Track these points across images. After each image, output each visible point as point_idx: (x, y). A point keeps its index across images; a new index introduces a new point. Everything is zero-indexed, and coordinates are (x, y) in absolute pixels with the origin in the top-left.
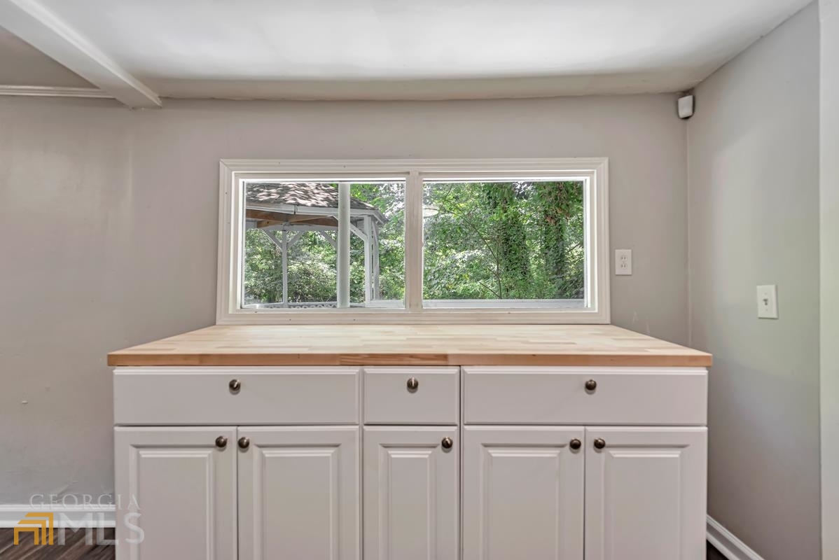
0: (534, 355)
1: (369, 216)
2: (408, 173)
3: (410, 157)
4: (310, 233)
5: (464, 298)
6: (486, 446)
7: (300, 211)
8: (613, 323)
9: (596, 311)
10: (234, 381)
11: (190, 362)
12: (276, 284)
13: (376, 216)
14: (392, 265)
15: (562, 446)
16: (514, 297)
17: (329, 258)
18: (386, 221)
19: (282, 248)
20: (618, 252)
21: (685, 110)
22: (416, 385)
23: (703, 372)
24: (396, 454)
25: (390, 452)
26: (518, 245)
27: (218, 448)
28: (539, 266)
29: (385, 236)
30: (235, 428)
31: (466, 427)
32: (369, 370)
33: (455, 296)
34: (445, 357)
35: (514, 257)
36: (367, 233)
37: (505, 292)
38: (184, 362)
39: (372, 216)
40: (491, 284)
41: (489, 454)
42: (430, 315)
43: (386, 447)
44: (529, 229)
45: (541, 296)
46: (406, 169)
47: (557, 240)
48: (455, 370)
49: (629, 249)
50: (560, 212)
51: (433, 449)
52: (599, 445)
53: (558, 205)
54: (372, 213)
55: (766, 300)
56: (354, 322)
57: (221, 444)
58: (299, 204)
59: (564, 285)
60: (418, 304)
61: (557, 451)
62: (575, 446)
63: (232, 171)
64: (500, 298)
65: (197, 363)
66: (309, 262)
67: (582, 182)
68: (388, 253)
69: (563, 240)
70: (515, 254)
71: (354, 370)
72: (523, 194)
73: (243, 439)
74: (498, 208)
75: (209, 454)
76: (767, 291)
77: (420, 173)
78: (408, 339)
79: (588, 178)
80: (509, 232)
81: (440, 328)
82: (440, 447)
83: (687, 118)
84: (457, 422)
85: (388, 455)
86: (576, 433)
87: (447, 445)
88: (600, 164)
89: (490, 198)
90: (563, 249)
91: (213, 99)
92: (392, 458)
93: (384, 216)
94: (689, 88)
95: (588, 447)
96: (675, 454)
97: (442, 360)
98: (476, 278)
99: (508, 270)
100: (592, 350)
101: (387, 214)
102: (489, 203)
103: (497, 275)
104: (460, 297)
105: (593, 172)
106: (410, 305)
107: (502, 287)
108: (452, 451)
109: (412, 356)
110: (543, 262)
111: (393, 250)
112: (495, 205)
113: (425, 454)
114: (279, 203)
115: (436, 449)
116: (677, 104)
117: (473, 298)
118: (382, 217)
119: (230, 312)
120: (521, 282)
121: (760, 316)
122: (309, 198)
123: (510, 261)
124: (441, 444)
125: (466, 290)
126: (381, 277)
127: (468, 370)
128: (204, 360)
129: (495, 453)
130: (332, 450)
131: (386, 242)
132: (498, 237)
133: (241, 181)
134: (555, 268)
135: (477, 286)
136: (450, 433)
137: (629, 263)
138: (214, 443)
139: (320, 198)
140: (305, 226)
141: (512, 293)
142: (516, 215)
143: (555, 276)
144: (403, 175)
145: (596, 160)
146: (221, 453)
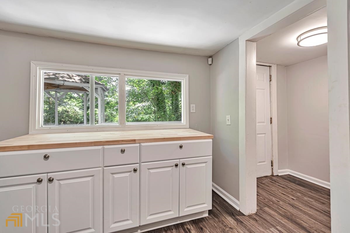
0: (164, 138)
1: (100, 87)
2: (120, 74)
3: (120, 68)
4: (69, 93)
5: (142, 122)
6: (149, 169)
7: (66, 84)
8: (190, 128)
9: (185, 124)
10: (46, 155)
11: (23, 149)
12: (50, 117)
13: (103, 88)
14: (110, 108)
15: (173, 166)
16: (160, 121)
17: (79, 105)
18: (108, 90)
19: (55, 100)
20: (192, 105)
21: (210, 63)
22: (124, 151)
23: (211, 140)
24: (116, 176)
25: (114, 176)
26: (162, 101)
27: (38, 183)
28: (170, 109)
29: (107, 96)
30: (47, 174)
31: (142, 164)
32: (106, 147)
33: (138, 121)
34: (135, 140)
35: (161, 106)
36: (100, 95)
37: (157, 119)
38: (20, 149)
39: (102, 88)
40: (152, 116)
41: (150, 172)
42: (129, 127)
43: (112, 174)
44: (166, 95)
45: (170, 120)
46: (119, 73)
47: (176, 100)
48: (138, 145)
49: (194, 104)
50: (176, 90)
51: (130, 173)
52: (183, 164)
53: (176, 88)
54: (102, 86)
55: (228, 120)
56: (97, 131)
57: (39, 181)
58: (65, 81)
59: (178, 116)
60: (124, 123)
61: (171, 168)
62: (176, 165)
63: (37, 66)
64: (155, 121)
65: (27, 149)
66: (68, 106)
67: (181, 82)
68: (108, 103)
69: (178, 100)
70: (161, 104)
71: (100, 147)
72: (164, 82)
73: (51, 178)
74: (155, 87)
75: (33, 186)
76: (228, 117)
77: (124, 74)
78: (120, 136)
79: (183, 81)
80: (159, 96)
81: (133, 131)
82: (133, 171)
83: (211, 65)
84: (139, 162)
85: (114, 177)
86: (177, 161)
87: (135, 170)
88: (186, 76)
89: (151, 83)
90: (178, 104)
91: (27, 34)
92: (115, 178)
93: (107, 87)
94: (211, 55)
95: (180, 165)
96: (204, 165)
97: (134, 141)
98: (146, 113)
99: (158, 111)
100: (182, 136)
101: (108, 87)
102: (151, 85)
103: (154, 112)
104: (140, 121)
105: (184, 79)
106: (121, 124)
107: (156, 117)
108: (137, 173)
109: (122, 141)
110: (171, 107)
111: (110, 102)
112: (154, 86)
113: (127, 174)
114: (55, 79)
115: (132, 172)
116: (208, 60)
117: (145, 122)
118: (106, 88)
119: (36, 128)
120: (163, 115)
121: (227, 124)
122: (70, 78)
123: (159, 107)
124: (133, 170)
125: (142, 118)
126: (105, 113)
127: (143, 144)
128: (30, 147)
129: (152, 171)
130: (91, 178)
131: (107, 98)
132: (155, 98)
133: (42, 71)
134: (175, 110)
135: (147, 117)
136: (136, 166)
137: (194, 109)
138: (36, 181)
139: (77, 79)
140: (68, 90)
141: (160, 119)
142: (162, 90)
143: (175, 113)
144: (118, 75)
145: (185, 75)
146: (39, 185)
